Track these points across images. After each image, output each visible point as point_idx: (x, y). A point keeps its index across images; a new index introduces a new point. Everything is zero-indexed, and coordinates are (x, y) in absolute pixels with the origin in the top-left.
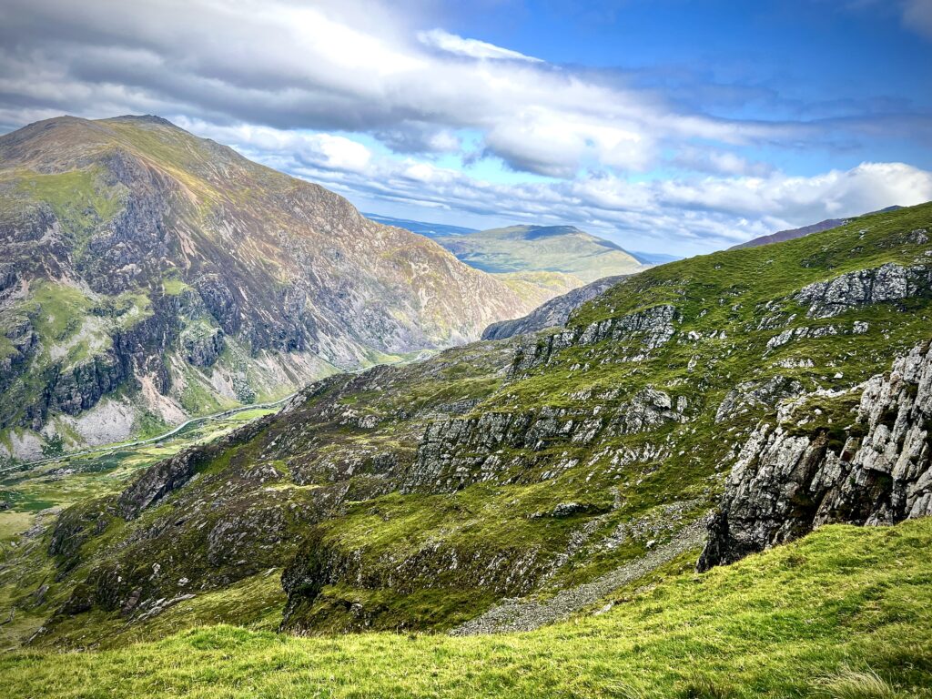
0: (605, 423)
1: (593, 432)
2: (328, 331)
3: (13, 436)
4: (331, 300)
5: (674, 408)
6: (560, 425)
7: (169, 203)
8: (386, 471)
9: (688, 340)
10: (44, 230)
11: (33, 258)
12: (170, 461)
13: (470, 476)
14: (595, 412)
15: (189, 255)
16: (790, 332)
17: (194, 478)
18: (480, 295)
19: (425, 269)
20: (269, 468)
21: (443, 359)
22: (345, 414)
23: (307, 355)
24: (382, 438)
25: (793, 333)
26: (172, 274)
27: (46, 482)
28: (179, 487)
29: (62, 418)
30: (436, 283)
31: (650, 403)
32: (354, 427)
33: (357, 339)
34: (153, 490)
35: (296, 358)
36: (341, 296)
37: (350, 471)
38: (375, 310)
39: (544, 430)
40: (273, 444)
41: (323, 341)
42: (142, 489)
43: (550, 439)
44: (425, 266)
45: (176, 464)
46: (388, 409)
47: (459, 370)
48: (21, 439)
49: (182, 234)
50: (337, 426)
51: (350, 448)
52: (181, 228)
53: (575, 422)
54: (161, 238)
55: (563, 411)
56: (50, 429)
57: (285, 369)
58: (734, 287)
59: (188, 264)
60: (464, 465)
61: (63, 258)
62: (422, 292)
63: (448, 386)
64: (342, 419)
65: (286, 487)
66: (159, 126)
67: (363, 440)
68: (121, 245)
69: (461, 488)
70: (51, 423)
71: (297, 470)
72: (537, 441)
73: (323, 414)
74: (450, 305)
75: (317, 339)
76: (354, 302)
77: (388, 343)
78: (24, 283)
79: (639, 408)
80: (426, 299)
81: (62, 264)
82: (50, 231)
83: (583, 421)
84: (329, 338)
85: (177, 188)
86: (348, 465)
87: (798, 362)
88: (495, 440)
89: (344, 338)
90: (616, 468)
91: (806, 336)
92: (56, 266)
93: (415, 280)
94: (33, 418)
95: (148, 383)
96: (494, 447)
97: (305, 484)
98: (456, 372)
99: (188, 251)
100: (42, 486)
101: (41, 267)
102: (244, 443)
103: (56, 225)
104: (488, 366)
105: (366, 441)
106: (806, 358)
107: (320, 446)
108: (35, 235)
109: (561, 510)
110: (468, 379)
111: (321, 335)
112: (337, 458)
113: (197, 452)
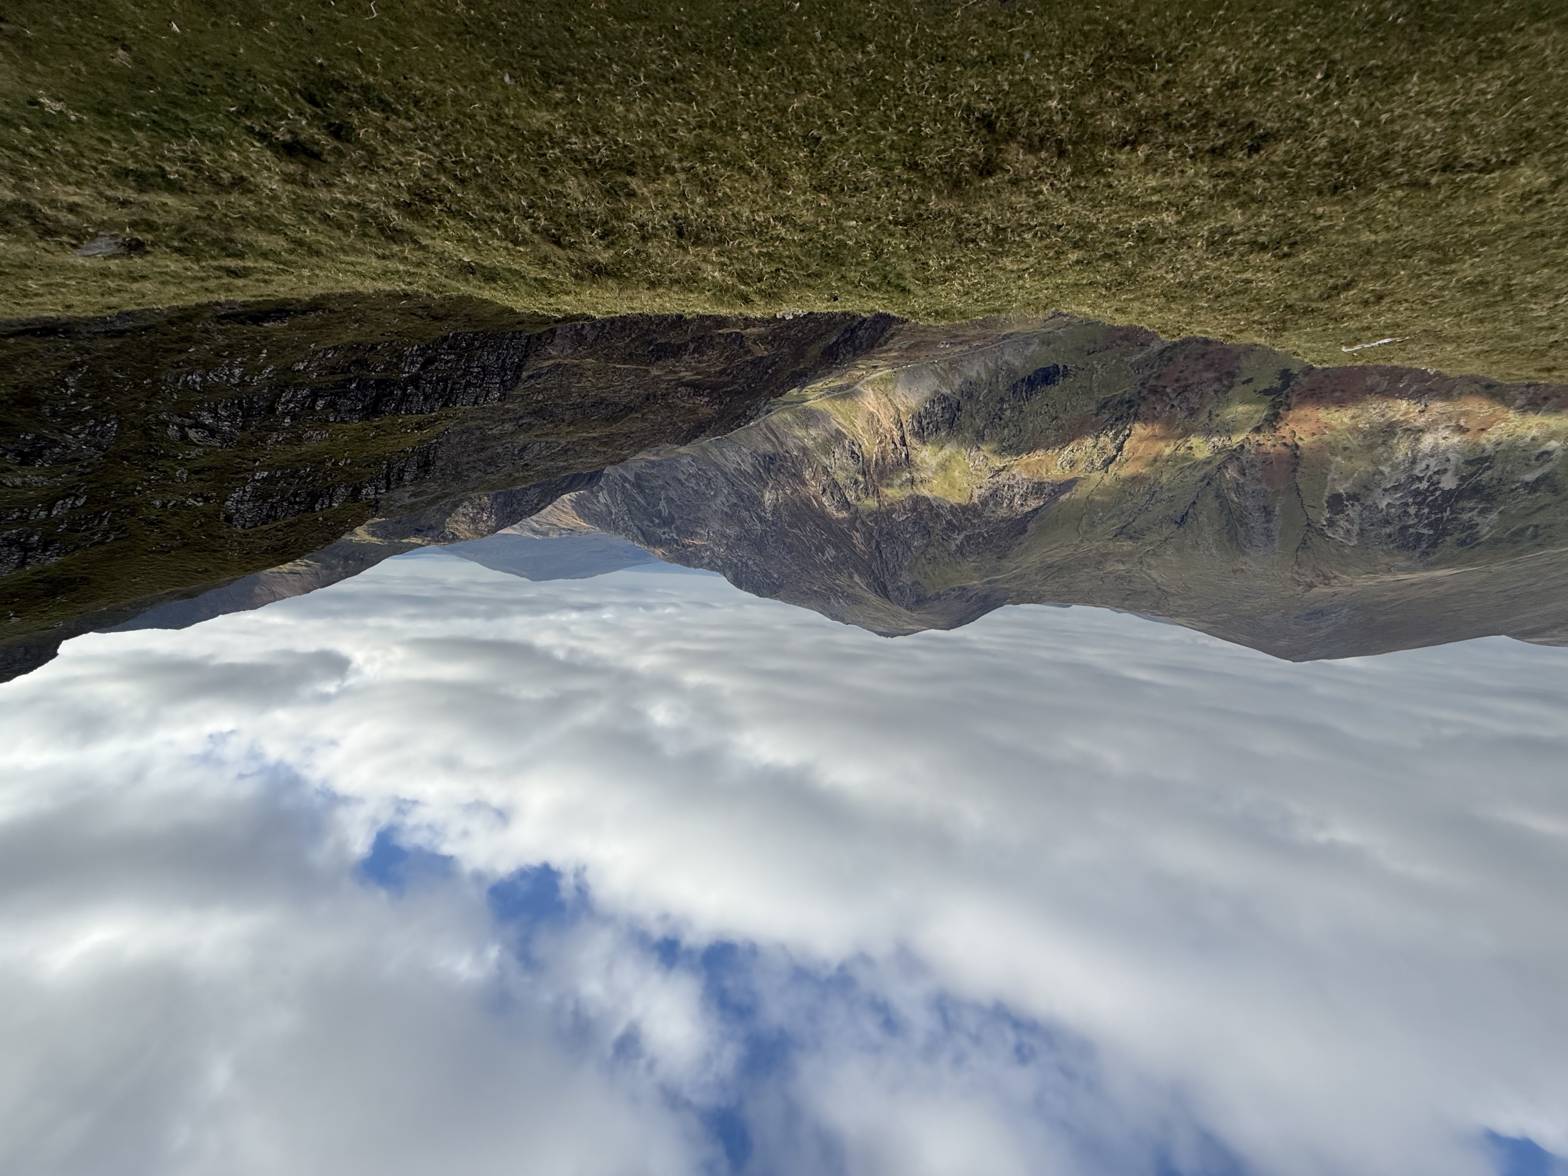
0: (271, 410)
1: (283, 400)
2: (743, 473)
3: (984, 376)
4: (743, 500)
5: (182, 428)
6: (331, 405)
7: (873, 572)
8: (657, 345)
9: (202, 496)
10: (962, 543)
11: (969, 520)
12: (855, 354)
13: (436, 350)
14: (288, 420)
15: (857, 531)
16: (54, 512)
17: (834, 339)
18: (611, 513)
19: (664, 533)
20: (766, 349)
21: (623, 453)
22: (707, 399)
23: (761, 451)
24: (669, 378)
25: (50, 512)
26: (870, 515)
27: (957, 336)
28: (846, 331)
29: (949, 392)
30: (652, 522)
31: (213, 432)
32: (696, 387)
33: (718, 467)
34: (866, 329)
35: (769, 448)
36: (735, 504)
37: (692, 346)
38: (704, 494)
39: (349, 399)
40: (770, 371)
41: (748, 464)
42: (875, 330)
43: (341, 390)
44: (663, 537)
45: (848, 352)
46: (668, 406)
47: (606, 444)
48: (978, 372)
49: (863, 548)
50: (714, 388)
51: (695, 368)
52: (864, 552)
53: (312, 407)
54: (878, 543)
55: (332, 419)
56: (958, 381)
57: (777, 438)
58: (169, 552)
59: (858, 524)
60: (447, 362)
61: (949, 523)
62: (665, 513)
63: (614, 428)
64: (709, 395)
65: (748, 330)
66: (884, 630)
67: (688, 375)
68: (908, 536)
69: (445, 339)
70: (956, 387)
71: (741, 347)
72: (357, 388)
73: (728, 399)
74: (638, 502)
75: (753, 466)
76: (724, 500)
77: (691, 465)
78: (976, 501)
79: (226, 426)
80: (661, 507)
81: (950, 517)
82: (958, 542)
83: (302, 410)
84: (743, 467)
85: (868, 585)
86: (694, 352)
87: (24, 483)
88: (417, 388)
89: (731, 467)
90: (231, 363)
91: (31, 509)
92: (954, 515)
93: (673, 523)
94: (969, 393)
95: (887, 423)
96: (414, 380)
97: (731, 334)
98: (608, 441)
99: (858, 535)
100: (960, 333)
101: (964, 514)
102: (794, 372)
103: (954, 548)
104: (577, 448)
105: (682, 374)
106: (15, 487)
107: (725, 370)
108: (968, 538)
109: (280, 318)
110: (594, 435)
111: (750, 470)
112: (705, 358)
113: (832, 363)
